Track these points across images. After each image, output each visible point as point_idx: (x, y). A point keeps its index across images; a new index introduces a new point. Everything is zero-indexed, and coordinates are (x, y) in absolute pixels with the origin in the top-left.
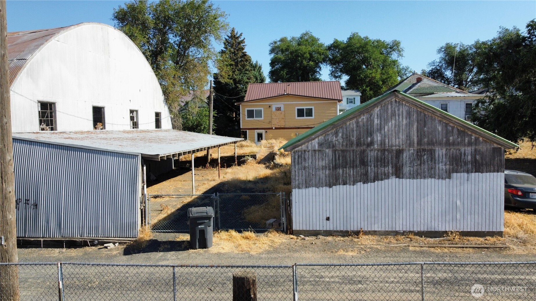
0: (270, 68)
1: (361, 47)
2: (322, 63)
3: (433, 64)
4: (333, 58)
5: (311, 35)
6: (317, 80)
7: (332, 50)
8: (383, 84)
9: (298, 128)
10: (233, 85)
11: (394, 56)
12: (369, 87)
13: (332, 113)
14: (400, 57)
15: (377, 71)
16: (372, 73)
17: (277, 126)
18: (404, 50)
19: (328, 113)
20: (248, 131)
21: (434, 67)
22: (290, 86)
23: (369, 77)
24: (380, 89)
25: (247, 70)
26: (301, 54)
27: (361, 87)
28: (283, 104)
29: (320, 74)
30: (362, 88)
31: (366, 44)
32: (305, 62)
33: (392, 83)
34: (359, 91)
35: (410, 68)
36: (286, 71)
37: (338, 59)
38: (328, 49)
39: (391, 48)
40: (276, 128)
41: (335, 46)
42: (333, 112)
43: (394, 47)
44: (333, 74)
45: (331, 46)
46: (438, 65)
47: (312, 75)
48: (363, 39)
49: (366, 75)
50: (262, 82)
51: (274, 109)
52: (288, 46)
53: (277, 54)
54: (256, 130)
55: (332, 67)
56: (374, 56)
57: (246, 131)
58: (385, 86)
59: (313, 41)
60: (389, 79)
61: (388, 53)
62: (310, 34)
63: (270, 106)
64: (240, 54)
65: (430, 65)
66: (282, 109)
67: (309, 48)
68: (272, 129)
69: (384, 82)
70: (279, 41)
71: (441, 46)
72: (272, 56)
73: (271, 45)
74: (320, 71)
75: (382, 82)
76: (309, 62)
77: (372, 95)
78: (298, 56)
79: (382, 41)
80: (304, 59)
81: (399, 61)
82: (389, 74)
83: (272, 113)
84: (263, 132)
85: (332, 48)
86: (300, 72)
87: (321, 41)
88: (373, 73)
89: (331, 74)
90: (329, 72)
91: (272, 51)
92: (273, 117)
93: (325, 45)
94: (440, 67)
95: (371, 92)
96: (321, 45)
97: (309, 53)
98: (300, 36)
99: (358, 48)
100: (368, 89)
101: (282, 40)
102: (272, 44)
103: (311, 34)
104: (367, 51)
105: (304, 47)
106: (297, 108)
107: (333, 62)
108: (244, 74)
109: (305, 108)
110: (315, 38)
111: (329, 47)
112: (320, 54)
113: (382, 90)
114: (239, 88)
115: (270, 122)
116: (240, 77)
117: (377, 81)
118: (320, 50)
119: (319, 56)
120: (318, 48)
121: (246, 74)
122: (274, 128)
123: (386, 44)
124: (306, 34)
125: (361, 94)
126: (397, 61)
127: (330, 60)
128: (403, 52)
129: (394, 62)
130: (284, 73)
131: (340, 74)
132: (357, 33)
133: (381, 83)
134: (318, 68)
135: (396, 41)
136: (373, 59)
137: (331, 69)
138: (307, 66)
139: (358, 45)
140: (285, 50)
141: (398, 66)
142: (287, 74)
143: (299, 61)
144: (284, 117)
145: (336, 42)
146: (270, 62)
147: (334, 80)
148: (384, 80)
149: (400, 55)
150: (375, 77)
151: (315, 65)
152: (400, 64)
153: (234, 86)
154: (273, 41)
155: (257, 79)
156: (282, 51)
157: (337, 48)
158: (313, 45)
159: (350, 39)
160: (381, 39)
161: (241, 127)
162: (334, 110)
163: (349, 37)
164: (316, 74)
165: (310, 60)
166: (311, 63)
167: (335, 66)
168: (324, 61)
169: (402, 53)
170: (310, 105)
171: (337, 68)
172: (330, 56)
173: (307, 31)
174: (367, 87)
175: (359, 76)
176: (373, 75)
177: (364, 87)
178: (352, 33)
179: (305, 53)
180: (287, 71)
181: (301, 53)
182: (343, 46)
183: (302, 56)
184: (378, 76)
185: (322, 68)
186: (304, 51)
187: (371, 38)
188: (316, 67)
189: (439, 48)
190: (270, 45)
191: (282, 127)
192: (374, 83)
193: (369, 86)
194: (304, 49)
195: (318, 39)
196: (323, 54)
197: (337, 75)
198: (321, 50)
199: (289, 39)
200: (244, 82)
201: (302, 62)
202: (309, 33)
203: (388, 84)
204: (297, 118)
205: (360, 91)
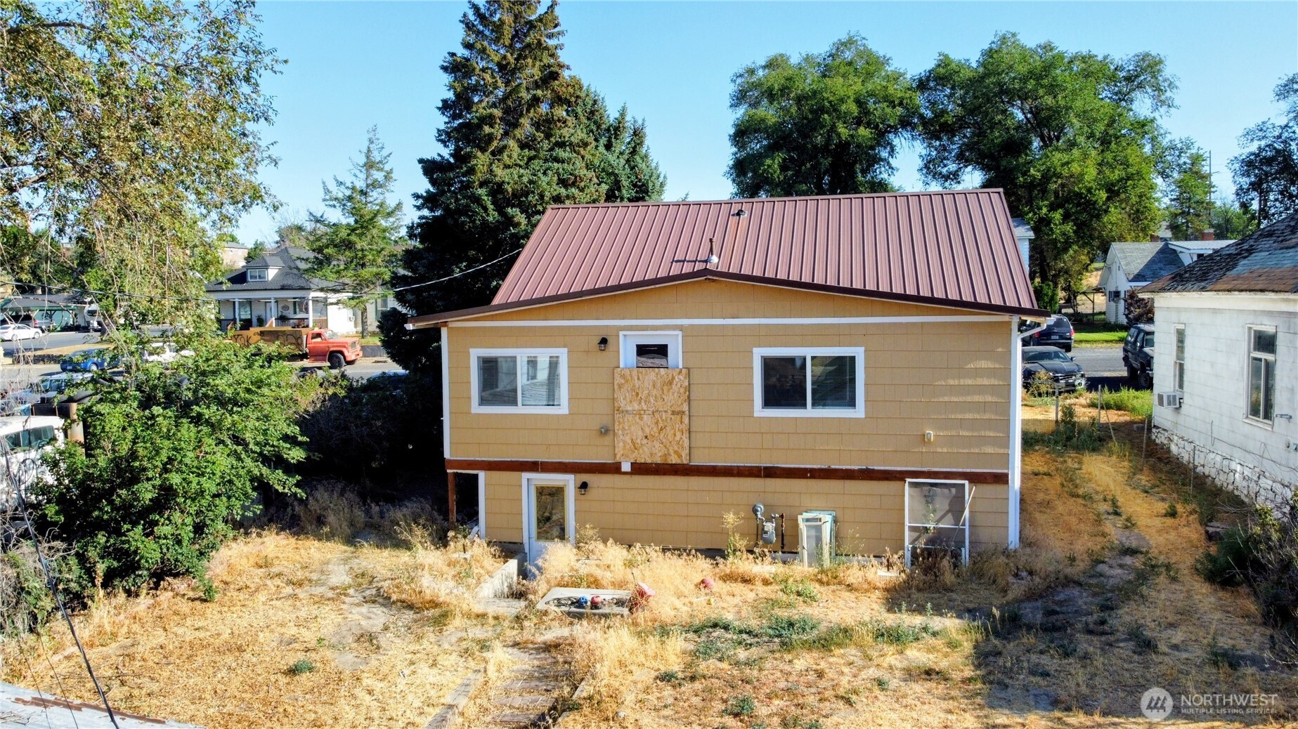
0: (734, 149)
1: (1031, 74)
2: (896, 133)
3: (1260, 134)
4: (936, 116)
5: (864, 45)
6: (880, 187)
7: (931, 88)
8: (1108, 199)
9: (770, 473)
10: (491, 212)
11: (1142, 106)
12: (1060, 211)
13: (981, 389)
14: (1163, 110)
15: (1085, 156)
16: (1067, 163)
17: (645, 457)
18: (1177, 83)
19: (952, 390)
20: (482, 476)
21: (1263, 143)
22: (745, 216)
23: (1059, 176)
24: (1098, 217)
25: (561, 145)
26: (830, 102)
27: (1031, 210)
28: (680, 328)
29: (891, 168)
30: (1035, 214)
31: (1048, 67)
32: (843, 130)
33: (1140, 197)
34: (1025, 224)
35: (1196, 145)
36: (779, 157)
37: (950, 120)
38: (918, 87)
39: (1129, 79)
40: (640, 469)
41: (941, 76)
42: (986, 382)
43: (1142, 78)
44: (930, 168)
45: (928, 79)
46: (1280, 137)
47: (864, 172)
48: (1035, 52)
49: (1049, 170)
50: (643, 199)
51: (627, 354)
52: (789, 79)
53: (755, 104)
54: (526, 476)
55: (930, 145)
56: (1078, 104)
57: (476, 476)
58: (1116, 208)
59: (871, 64)
60: (1130, 182)
61: (1122, 98)
62: (859, 43)
63: (604, 341)
64: (532, 71)
65: (1250, 137)
66: (676, 355)
67: (855, 83)
68: (615, 469)
69: (1113, 191)
70: (764, 67)
71: (1291, 76)
72: (741, 111)
73: (739, 81)
74: (890, 159)
75: (1107, 192)
76: (856, 129)
77: (1069, 238)
78: (822, 110)
79: (1100, 58)
80: (838, 118)
81: (1159, 122)
82: (1126, 164)
83: (618, 380)
84: (569, 481)
85: (932, 84)
86: (826, 162)
87: (895, 65)
88: (1073, 161)
89: (926, 167)
90: (919, 163)
91: (740, 97)
92: (622, 403)
93: (908, 76)
94: (1285, 142)
95: (1069, 228)
96: (896, 77)
97: (858, 102)
98: (828, 49)
99: (1024, 80)
100: (1057, 216)
101: (771, 65)
102: (741, 76)
103: (864, 41)
104: (1053, 89)
105: (841, 80)
106: (759, 353)
107: (935, 129)
108: (546, 161)
109: (808, 352)
110: (878, 58)
111: (920, 80)
112: (893, 102)
113: (1105, 220)
114: (519, 224)
115: (605, 431)
116: (520, 176)
117: (1089, 190)
118: (891, 90)
119: (888, 110)
120: (884, 84)
121: (557, 160)
122: (626, 467)
123: (1112, 67)
124: (849, 43)
125: (1031, 235)
126: (1152, 121)
127: (925, 122)
128: (1175, 90)
129: (1142, 126)
130: (773, 164)
131: (953, 167)
132: (1014, 35)
133: (1104, 195)
134: (885, 148)
135: (1147, 55)
136: (1077, 116)
137: (924, 152)
138: (848, 144)
139: (1022, 69)
140: (780, 90)
141: (1153, 139)
142: (784, 168)
143: (823, 126)
144: (685, 408)
145: (944, 62)
146: (732, 131)
147: (935, 187)
148: (1113, 185)
149: (1161, 101)
150: (1082, 175)
151: (875, 139)
152: (1162, 131)
153: (493, 216)
154: (744, 66)
155: (617, 185)
156: (771, 95)
157: (948, 81)
158: (869, 75)
159: (990, 53)
160: (1094, 52)
161: (447, 455)
162: (991, 373)
163: (986, 47)
164: (876, 166)
165: (859, 122)
166: (863, 131)
167: (938, 143)
168: (905, 123)
169: (1168, 94)
170: (837, 336)
171: (945, 150)
172: (923, 111)
173: (852, 34)
174: (1052, 208)
175: (1025, 174)
176: (1075, 168)
177: (1044, 210)
178: (996, 35)
179: (842, 101)
180: (784, 160)
181: (831, 98)
182: (966, 74)
183: (834, 109)
184: (1091, 173)
185: (897, 149)
186: (841, 92)
187: (1062, 48)
188: (879, 144)
189: (1283, 82)
190: (735, 81)
191: (674, 460)
192: (1079, 195)
193: (1061, 206)
194: (839, 86)
195: (887, 61)
196: (901, 104)
197: (944, 171)
198: (895, 91)
199: (795, 60)
200: (542, 196)
201: (833, 127)
202: (856, 41)
203: (1128, 199)
204: (759, 410)
205: (1029, 224)
